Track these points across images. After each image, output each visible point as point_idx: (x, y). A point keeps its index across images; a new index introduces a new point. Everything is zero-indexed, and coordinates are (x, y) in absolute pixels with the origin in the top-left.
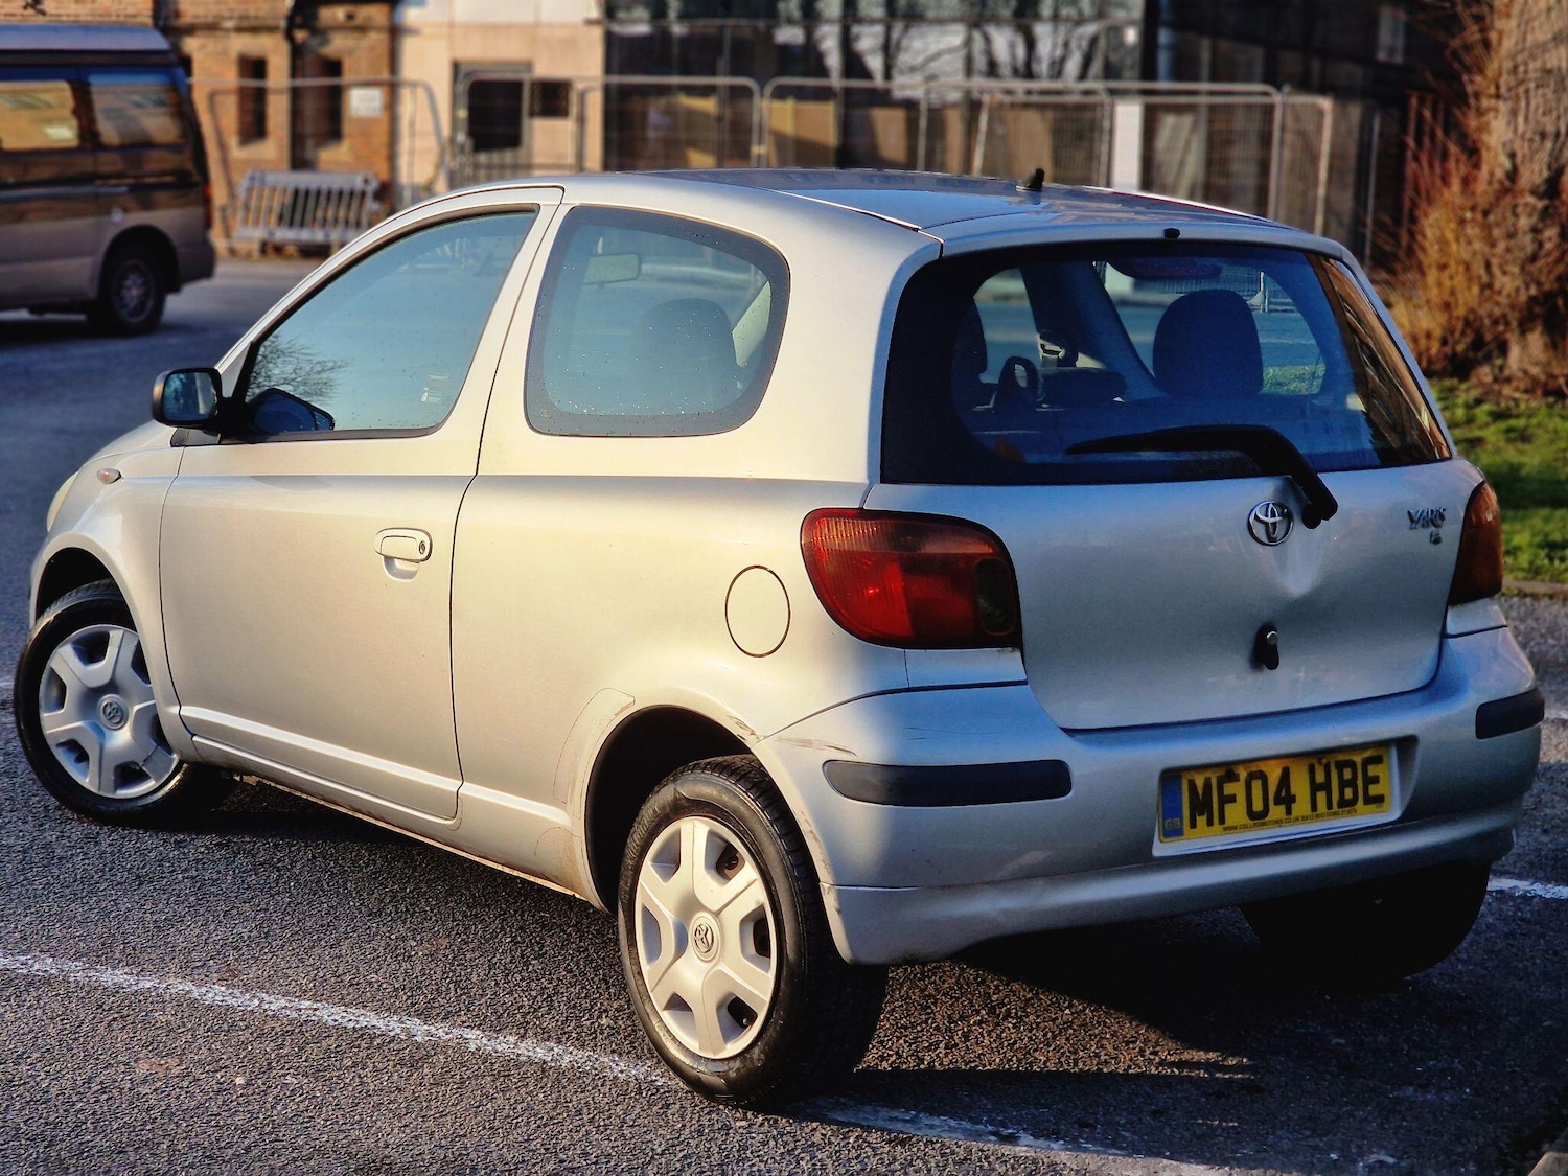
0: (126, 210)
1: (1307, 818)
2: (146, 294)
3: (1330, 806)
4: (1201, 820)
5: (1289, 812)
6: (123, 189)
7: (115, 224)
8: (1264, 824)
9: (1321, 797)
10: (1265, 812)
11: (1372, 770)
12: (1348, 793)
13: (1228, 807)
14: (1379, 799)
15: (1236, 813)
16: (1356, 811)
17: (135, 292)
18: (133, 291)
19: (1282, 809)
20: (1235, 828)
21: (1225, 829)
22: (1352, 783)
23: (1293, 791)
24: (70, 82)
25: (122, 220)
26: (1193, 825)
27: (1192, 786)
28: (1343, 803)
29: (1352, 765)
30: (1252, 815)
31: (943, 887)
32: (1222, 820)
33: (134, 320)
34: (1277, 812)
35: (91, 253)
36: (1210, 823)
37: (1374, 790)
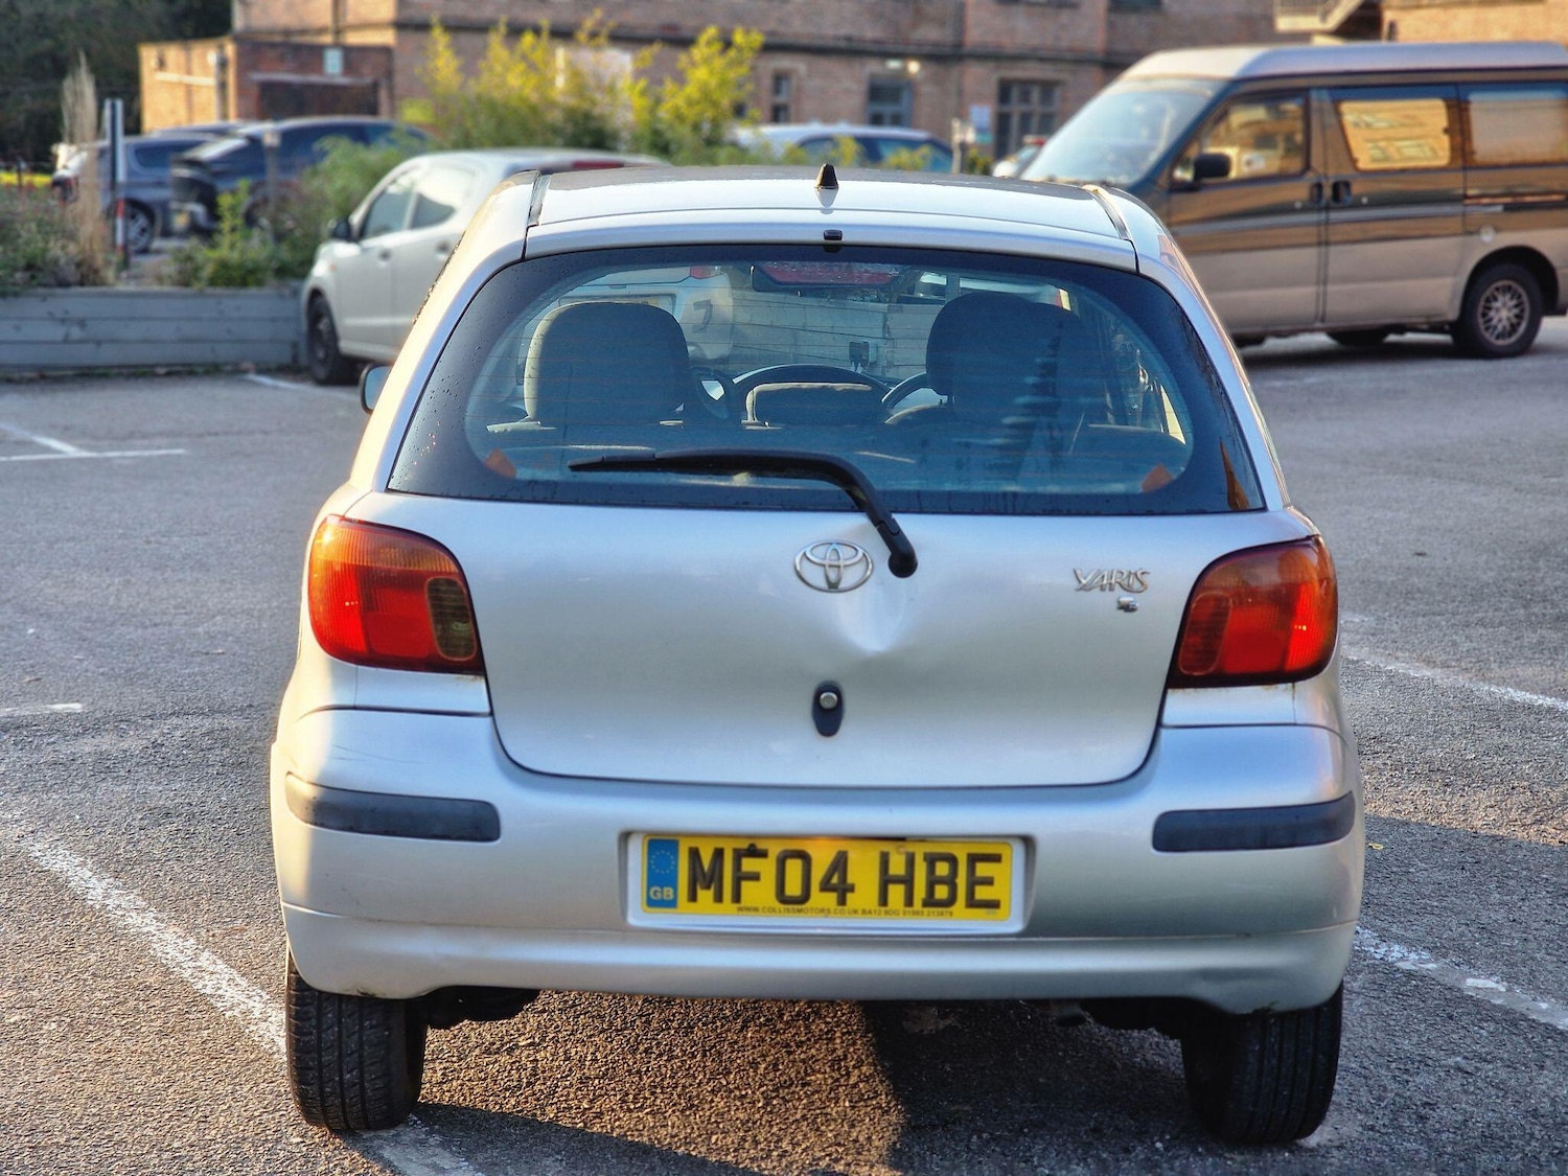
0: (1497, 230)
1: (870, 912)
2: (1519, 317)
3: (909, 901)
4: (706, 896)
5: (842, 901)
6: (1499, 208)
7: (1484, 244)
8: (799, 911)
9: (896, 892)
10: (805, 897)
11: (982, 869)
12: (941, 892)
13: (746, 886)
14: (993, 905)
15: (759, 893)
16: (951, 914)
17: (1504, 314)
18: (1503, 312)
19: (832, 897)
20: (756, 909)
21: (740, 909)
22: (951, 881)
23: (850, 879)
24: (1445, 100)
25: (1491, 241)
26: (693, 897)
27: (695, 854)
28: (930, 902)
29: (952, 860)
30: (782, 897)
31: (371, 920)
32: (737, 898)
33: (1501, 342)
34: (821, 899)
35: (1455, 274)
36: (719, 898)
37: (982, 893)
